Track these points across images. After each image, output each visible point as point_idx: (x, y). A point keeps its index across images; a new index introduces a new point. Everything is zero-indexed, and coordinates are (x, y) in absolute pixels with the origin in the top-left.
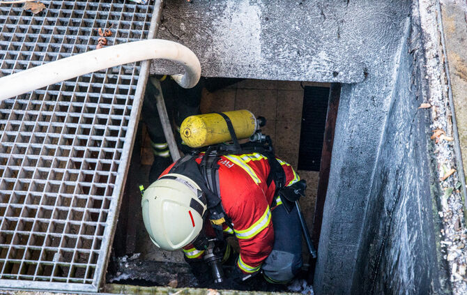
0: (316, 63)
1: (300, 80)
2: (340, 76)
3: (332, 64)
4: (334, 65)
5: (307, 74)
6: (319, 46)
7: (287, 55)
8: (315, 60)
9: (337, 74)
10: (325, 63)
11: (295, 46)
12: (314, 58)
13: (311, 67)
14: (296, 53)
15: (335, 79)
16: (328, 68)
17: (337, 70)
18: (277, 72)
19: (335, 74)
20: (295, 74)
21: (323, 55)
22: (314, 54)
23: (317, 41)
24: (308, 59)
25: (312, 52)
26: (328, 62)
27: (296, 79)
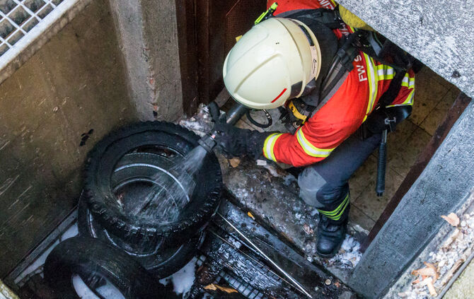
0: (438, 45)
1: (412, 54)
2: (461, 81)
3: (457, 61)
4: (460, 63)
5: (423, 52)
6: (450, 28)
7: (406, 14)
8: (438, 42)
9: (459, 76)
10: (449, 53)
11: (420, 9)
12: (438, 38)
13: (429, 47)
14: (418, 18)
15: (454, 81)
16: (451, 62)
17: (461, 71)
18: (387, 27)
19: (456, 74)
20: (407, 42)
21: (450, 41)
22: (439, 34)
23: (450, 19)
24: (430, 35)
25: (439, 29)
26: (454, 55)
27: (408, 49)
